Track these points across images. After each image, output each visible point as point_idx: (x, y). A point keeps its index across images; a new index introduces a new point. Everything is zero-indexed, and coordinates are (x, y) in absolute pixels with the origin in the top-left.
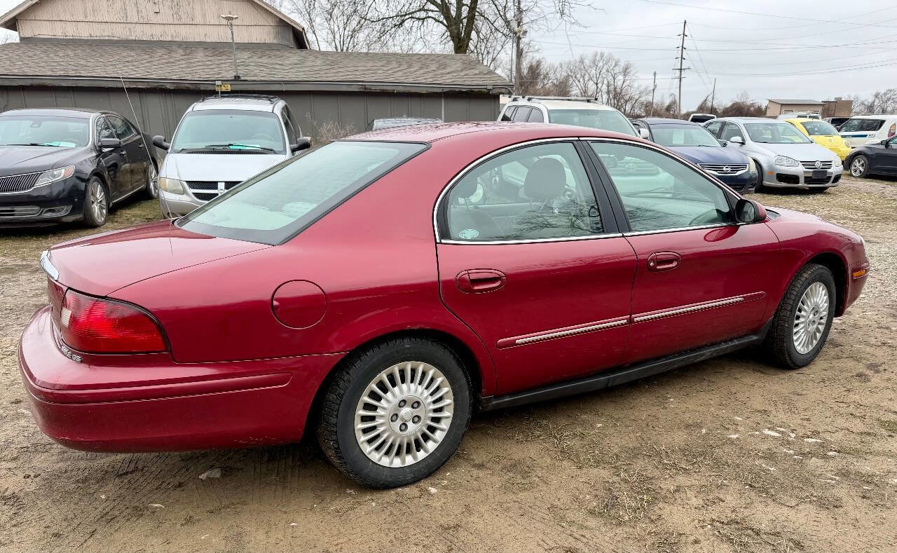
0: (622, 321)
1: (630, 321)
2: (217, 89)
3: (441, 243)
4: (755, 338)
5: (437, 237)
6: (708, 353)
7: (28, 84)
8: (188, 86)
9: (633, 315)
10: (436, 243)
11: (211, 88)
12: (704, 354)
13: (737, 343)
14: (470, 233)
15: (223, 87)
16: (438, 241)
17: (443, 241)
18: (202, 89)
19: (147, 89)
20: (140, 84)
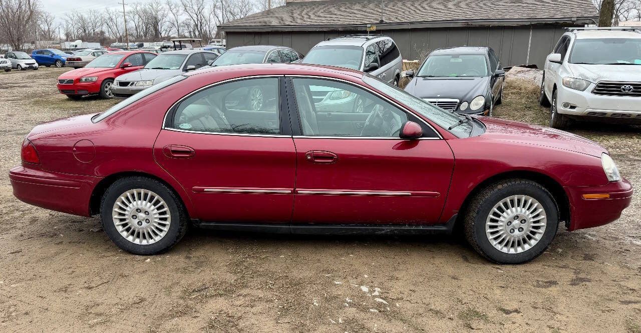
0: (288, 191)
1: (294, 192)
2: (368, 30)
3: (164, 129)
4: (444, 228)
5: (164, 125)
6: (386, 229)
7: (270, 31)
8: (350, 28)
9: (297, 189)
10: (162, 129)
11: (364, 29)
12: (383, 230)
13: (421, 228)
14: (186, 126)
15: (371, 28)
16: (163, 128)
17: (166, 128)
18: (359, 30)
19: (328, 31)
20: (325, 28)
